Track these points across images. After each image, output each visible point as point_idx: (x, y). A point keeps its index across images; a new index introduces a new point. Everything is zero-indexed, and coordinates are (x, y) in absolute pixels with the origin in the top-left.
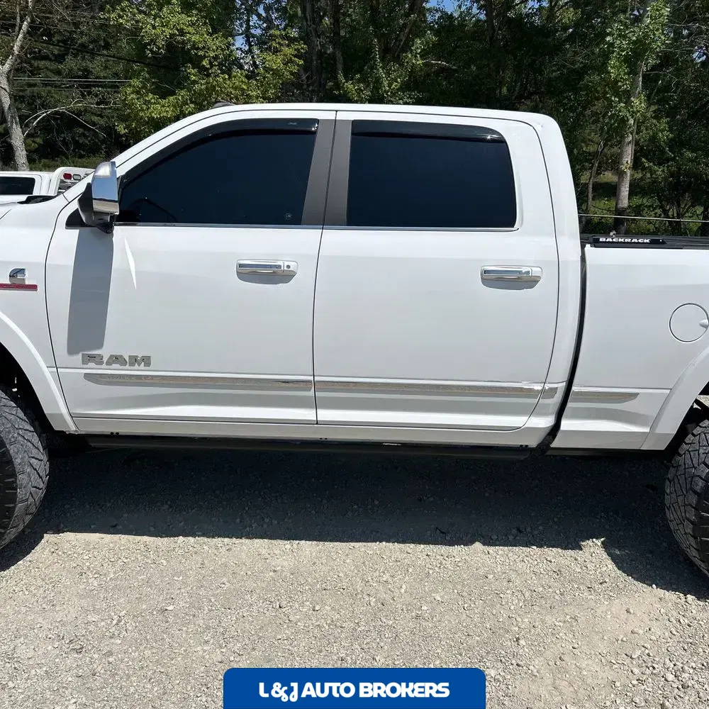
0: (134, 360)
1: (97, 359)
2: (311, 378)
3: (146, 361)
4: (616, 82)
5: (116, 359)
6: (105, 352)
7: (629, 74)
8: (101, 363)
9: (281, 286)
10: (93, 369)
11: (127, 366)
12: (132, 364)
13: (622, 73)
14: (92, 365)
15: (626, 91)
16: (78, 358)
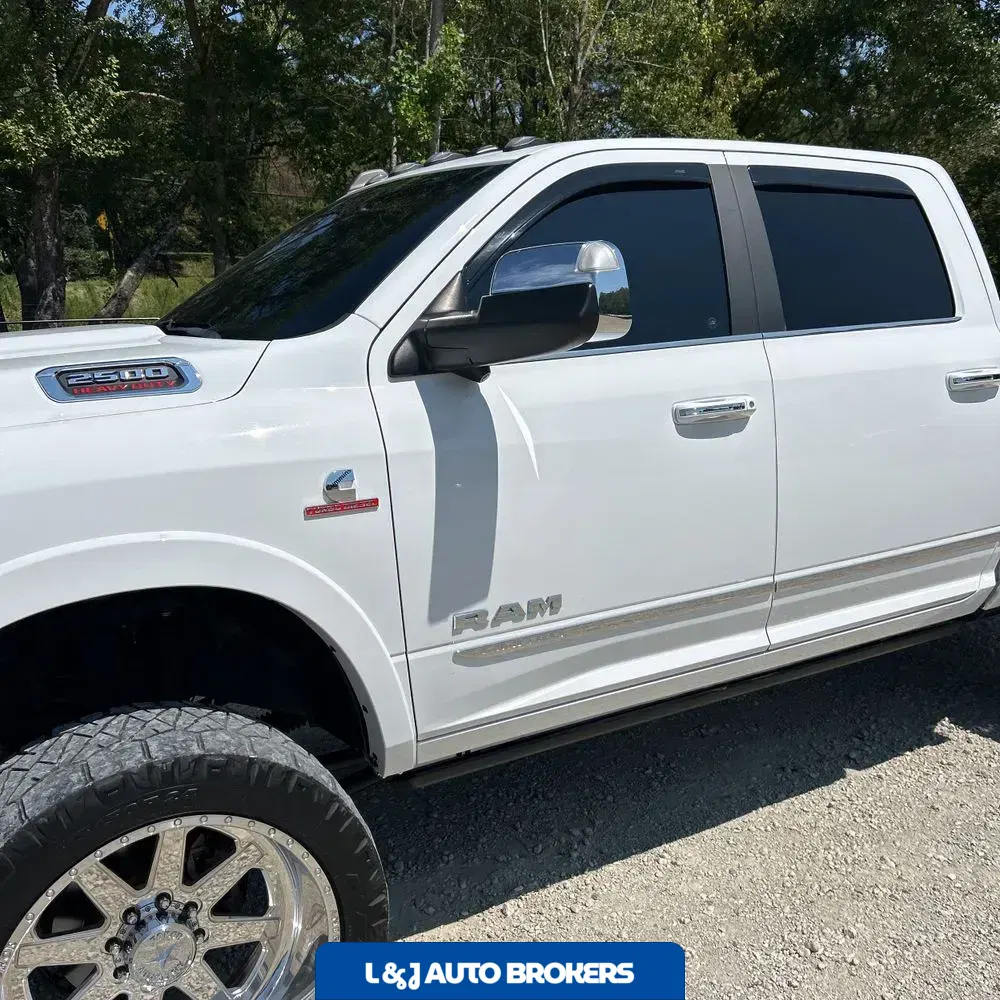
0: (536, 607)
1: (477, 621)
2: (770, 579)
3: (554, 604)
4: (414, 130)
5: (510, 612)
6: (491, 605)
7: (427, 119)
8: (483, 626)
9: (734, 439)
10: (473, 640)
11: (525, 622)
12: (531, 614)
13: (420, 119)
14: (469, 632)
15: (427, 142)
16: (446, 625)
